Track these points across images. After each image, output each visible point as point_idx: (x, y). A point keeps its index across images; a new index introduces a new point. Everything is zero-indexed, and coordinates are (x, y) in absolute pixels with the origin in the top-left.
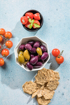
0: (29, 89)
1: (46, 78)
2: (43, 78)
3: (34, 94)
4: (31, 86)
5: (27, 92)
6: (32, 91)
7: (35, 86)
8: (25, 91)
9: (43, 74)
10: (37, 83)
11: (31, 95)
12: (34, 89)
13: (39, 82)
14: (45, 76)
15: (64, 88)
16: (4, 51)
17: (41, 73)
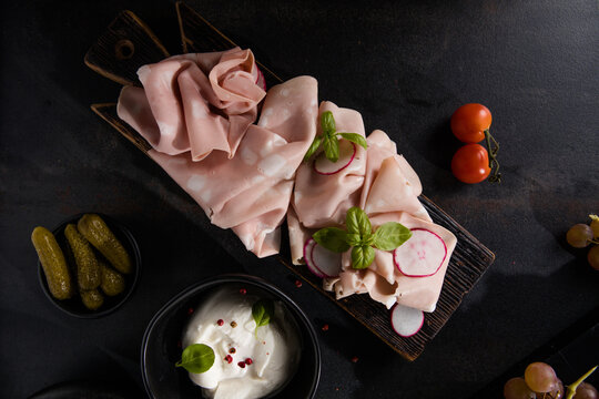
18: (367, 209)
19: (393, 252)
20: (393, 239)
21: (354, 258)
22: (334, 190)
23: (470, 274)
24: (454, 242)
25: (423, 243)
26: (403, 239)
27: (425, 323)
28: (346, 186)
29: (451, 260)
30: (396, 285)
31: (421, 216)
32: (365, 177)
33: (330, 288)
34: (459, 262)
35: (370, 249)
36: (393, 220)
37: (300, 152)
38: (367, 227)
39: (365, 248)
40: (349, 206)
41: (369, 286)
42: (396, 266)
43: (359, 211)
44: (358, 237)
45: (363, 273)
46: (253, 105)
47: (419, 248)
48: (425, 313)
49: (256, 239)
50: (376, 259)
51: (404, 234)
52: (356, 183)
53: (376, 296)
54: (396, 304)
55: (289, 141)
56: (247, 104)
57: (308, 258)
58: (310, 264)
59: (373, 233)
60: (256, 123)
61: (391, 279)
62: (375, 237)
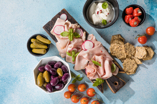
0: (131, 67)
1: (121, 47)
2: (121, 50)
3: (137, 62)
4: (128, 64)
5: (134, 70)
6: (134, 64)
7: (128, 60)
8: (133, 71)
9: (116, 49)
10: (125, 57)
11: (138, 65)
12: (132, 61)
13: (124, 55)
14: (118, 48)
15: (129, 30)
16: (89, 93)
17: (115, 51)
18: (69, 40)
19: (64, 31)
20: (64, 33)
21: (73, 31)
22: (74, 45)
23: (49, 25)
24: (51, 32)
25: (58, 32)
26: (62, 33)
27: (60, 16)
28: (72, 45)
29: (52, 28)
30: (65, 24)
31: (57, 37)
32: (68, 47)
33: (79, 26)
34: (51, 27)
35: (69, 32)
36: (63, 37)
37: (80, 54)
38: (69, 36)
39: (70, 32)
40: (72, 42)
41: (71, 25)
42: (64, 28)
43: (70, 40)
44: (71, 35)
45: (71, 28)
46: (89, 66)
47: (59, 31)
48: (60, 18)
49: (93, 38)
50: (68, 30)
51: (62, 34)
52: (70, 46)
53: (70, 23)
54: (66, 21)
55: (82, 56)
56: (90, 66)
57: (82, 33)
58: (82, 31)
59: (68, 35)
60: (89, 62)
61: (66, 25)
62: (68, 34)
